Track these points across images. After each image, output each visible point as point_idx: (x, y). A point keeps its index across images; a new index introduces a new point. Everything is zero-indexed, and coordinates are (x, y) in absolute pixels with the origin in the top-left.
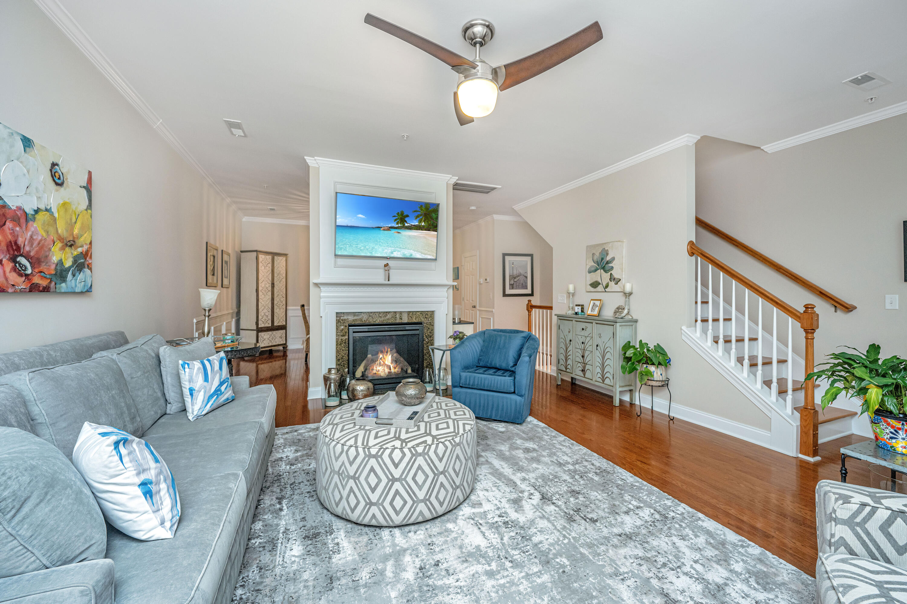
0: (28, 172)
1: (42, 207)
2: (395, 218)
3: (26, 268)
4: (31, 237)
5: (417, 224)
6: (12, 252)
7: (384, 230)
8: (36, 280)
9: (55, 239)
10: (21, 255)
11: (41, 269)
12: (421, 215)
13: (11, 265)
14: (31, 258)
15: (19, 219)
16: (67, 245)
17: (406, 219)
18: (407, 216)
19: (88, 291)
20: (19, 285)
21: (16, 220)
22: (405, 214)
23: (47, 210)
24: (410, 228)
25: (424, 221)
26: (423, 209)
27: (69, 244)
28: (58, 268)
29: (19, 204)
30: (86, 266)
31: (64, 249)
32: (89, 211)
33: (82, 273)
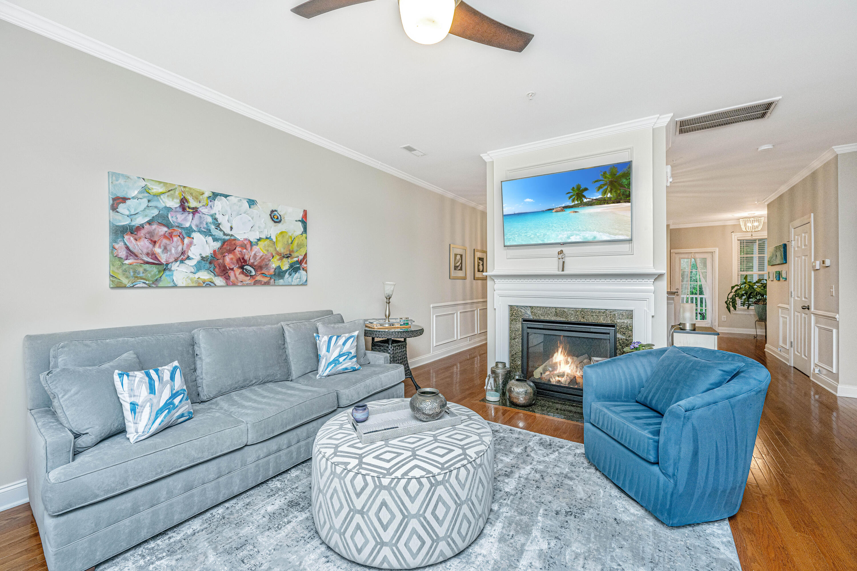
0: (252, 218)
1: (263, 236)
2: (569, 195)
3: (251, 272)
4: (255, 254)
5: (600, 196)
6: (240, 263)
7: (557, 212)
8: (259, 278)
9: (274, 254)
10: (247, 265)
11: (263, 272)
12: (604, 185)
13: (240, 270)
14: (255, 266)
15: (246, 245)
16: (284, 257)
17: (585, 193)
18: (586, 189)
19: (305, 284)
20: (245, 281)
21: (244, 246)
22: (583, 187)
23: (267, 238)
24: (591, 204)
25: (611, 192)
26: (608, 175)
27: (285, 256)
28: (277, 271)
29: (246, 237)
30: (301, 269)
31: (282, 260)
32: (304, 235)
33: (297, 273)
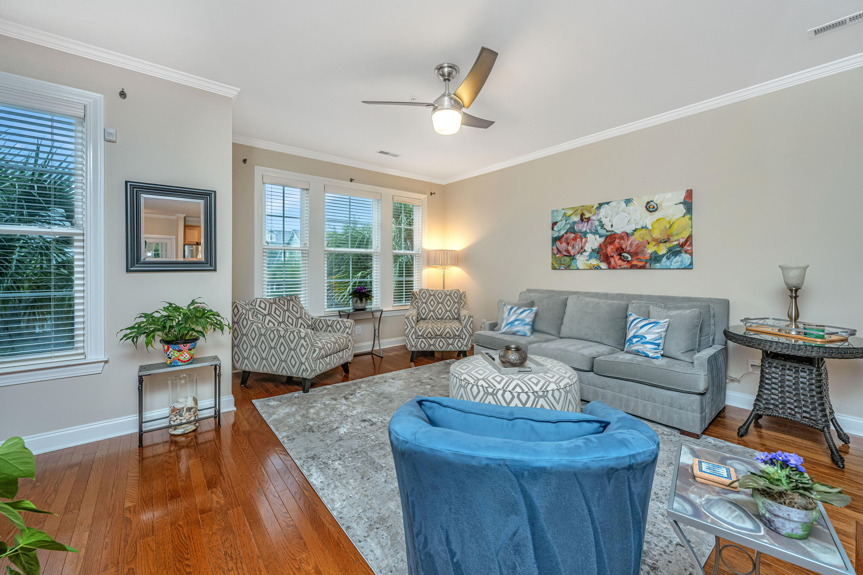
0: (629, 214)
1: (639, 227)
3: (627, 258)
4: (631, 243)
6: (619, 252)
8: (634, 263)
9: (649, 241)
10: (625, 252)
11: (638, 257)
13: (618, 257)
14: (631, 253)
15: (623, 237)
16: (661, 242)
19: (690, 267)
20: (623, 265)
21: (621, 237)
23: (642, 228)
27: (663, 241)
28: (653, 256)
29: (623, 230)
30: (683, 252)
31: (658, 245)
32: (688, 216)
33: (678, 257)
